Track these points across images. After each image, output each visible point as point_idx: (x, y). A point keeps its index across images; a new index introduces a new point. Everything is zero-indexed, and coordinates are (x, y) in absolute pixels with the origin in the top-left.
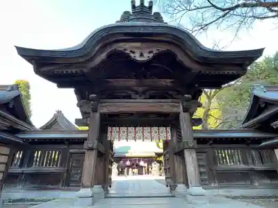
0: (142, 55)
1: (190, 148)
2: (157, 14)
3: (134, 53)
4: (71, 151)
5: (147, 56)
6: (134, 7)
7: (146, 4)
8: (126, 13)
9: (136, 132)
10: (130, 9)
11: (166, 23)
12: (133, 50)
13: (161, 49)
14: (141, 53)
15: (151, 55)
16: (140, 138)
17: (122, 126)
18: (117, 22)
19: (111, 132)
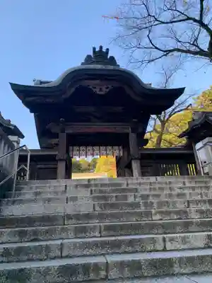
0: (101, 90)
1: (136, 159)
2: (112, 58)
3: (95, 88)
4: (39, 166)
5: (104, 91)
6: (94, 51)
7: (104, 50)
8: (89, 56)
9: (93, 150)
10: (91, 54)
11: (119, 66)
12: (95, 86)
13: (115, 86)
14: (100, 89)
15: (108, 90)
16: (97, 155)
17: (82, 146)
18: (82, 64)
19: (73, 150)
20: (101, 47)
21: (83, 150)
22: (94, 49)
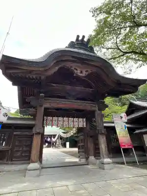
0: (81, 72)
2: (91, 48)
3: (77, 70)
4: (15, 133)
5: (84, 74)
6: (77, 39)
7: (86, 40)
8: (72, 42)
9: (64, 121)
10: (75, 41)
12: (76, 68)
13: (93, 71)
15: (87, 73)
17: (54, 116)
18: (66, 47)
19: (47, 120)
20: (84, 37)
21: (55, 121)
22: (78, 36)
